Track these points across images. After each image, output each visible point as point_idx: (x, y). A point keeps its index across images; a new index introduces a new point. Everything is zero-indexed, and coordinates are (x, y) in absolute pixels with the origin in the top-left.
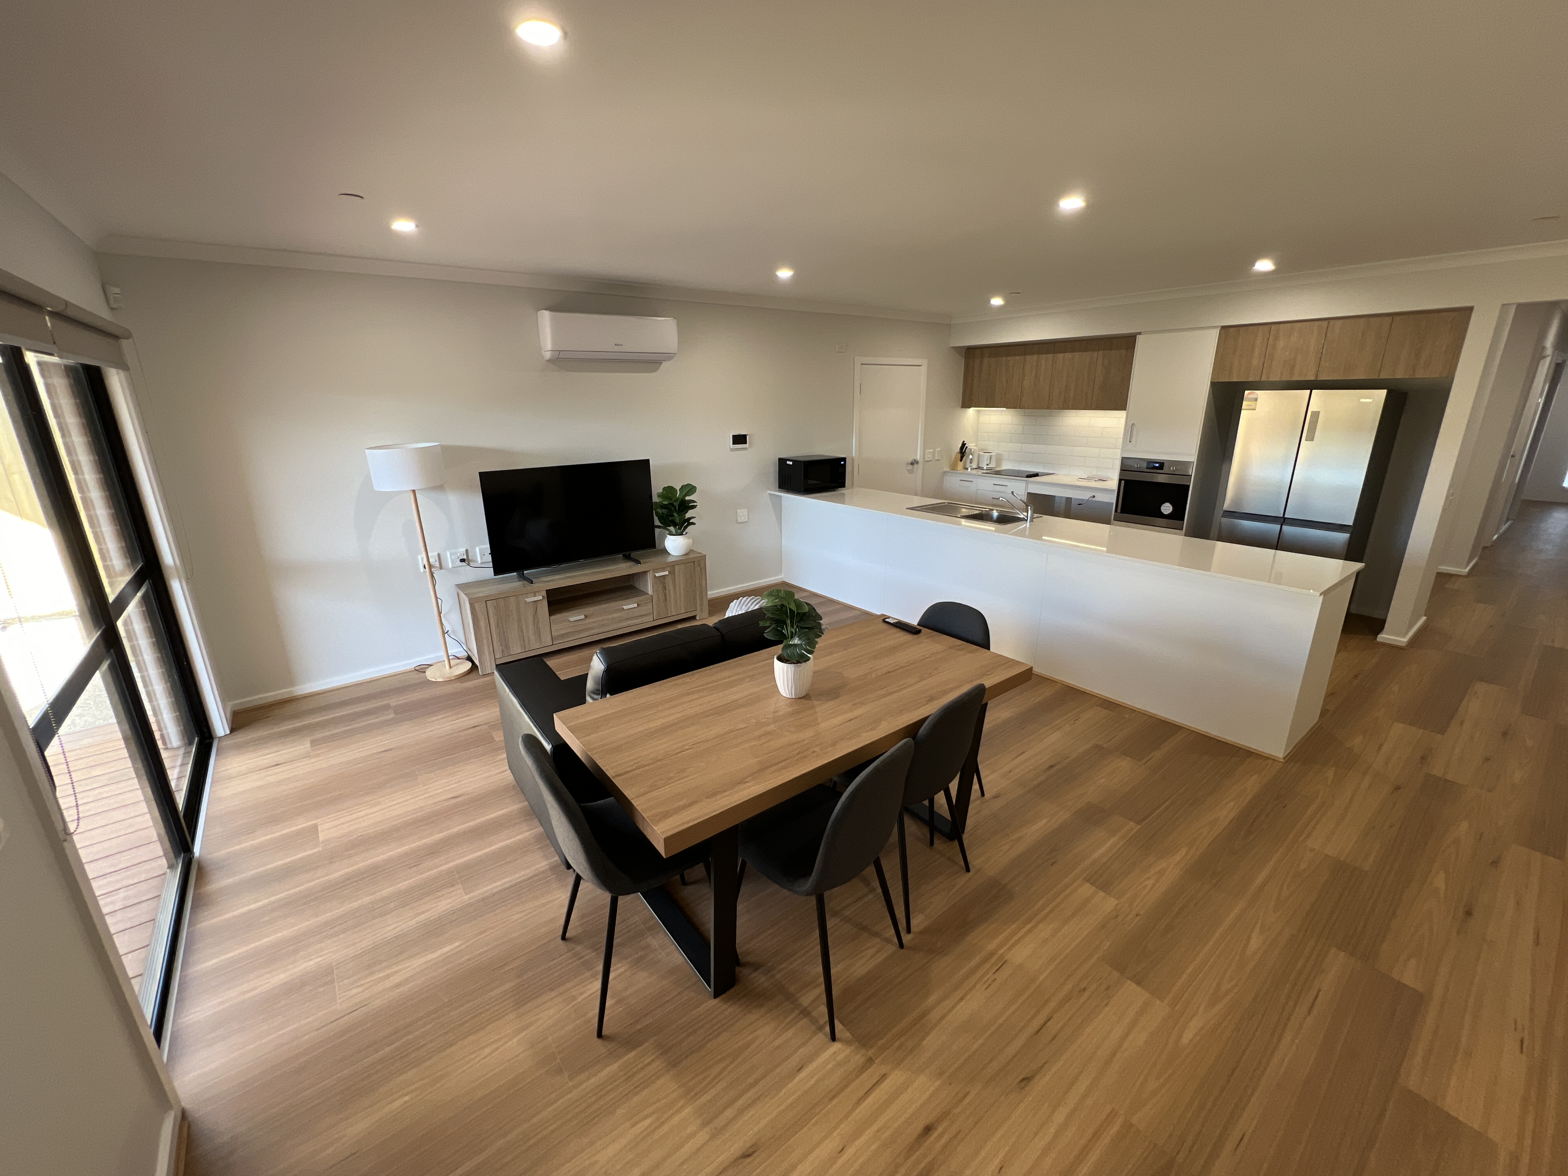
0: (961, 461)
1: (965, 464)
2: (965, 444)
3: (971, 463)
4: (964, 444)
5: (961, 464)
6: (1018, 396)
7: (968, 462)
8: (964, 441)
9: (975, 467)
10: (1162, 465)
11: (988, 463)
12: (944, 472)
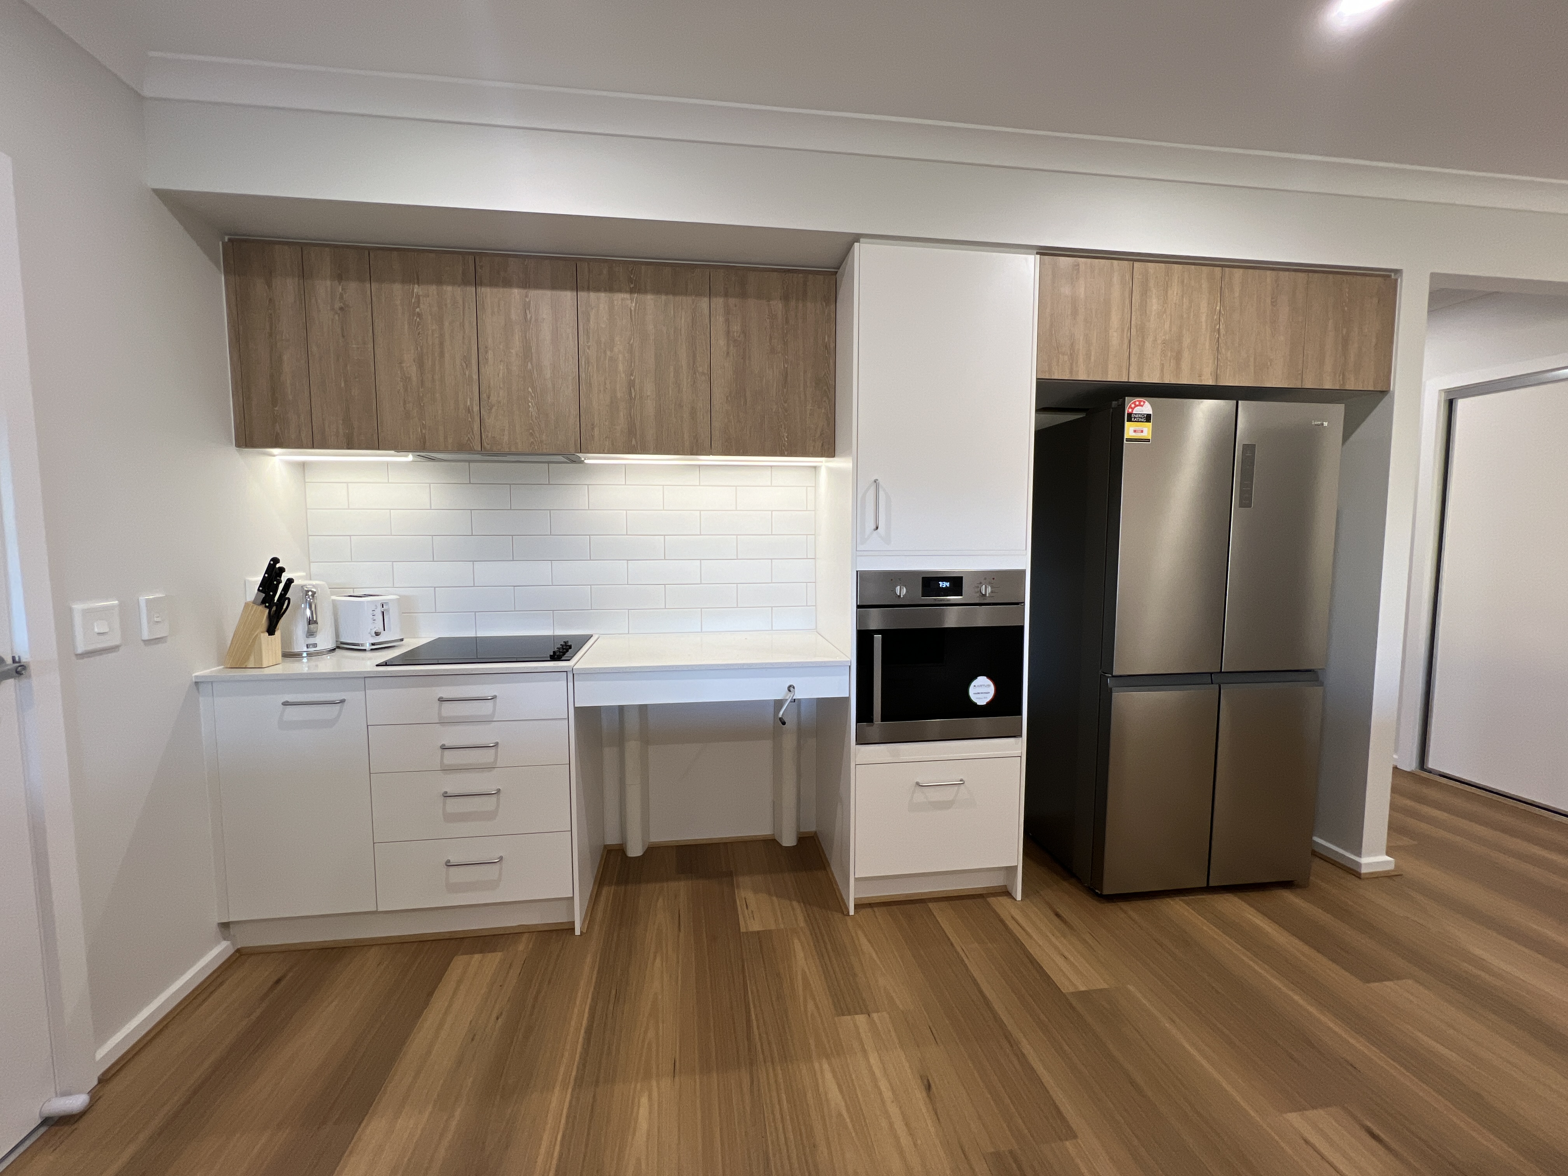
0: (271, 631)
1: (287, 641)
2: (282, 570)
3: (311, 634)
4: (274, 571)
5: (271, 646)
6: (469, 410)
7: (300, 629)
8: (275, 560)
9: (331, 646)
10: (956, 583)
11: (379, 627)
12: (197, 683)
